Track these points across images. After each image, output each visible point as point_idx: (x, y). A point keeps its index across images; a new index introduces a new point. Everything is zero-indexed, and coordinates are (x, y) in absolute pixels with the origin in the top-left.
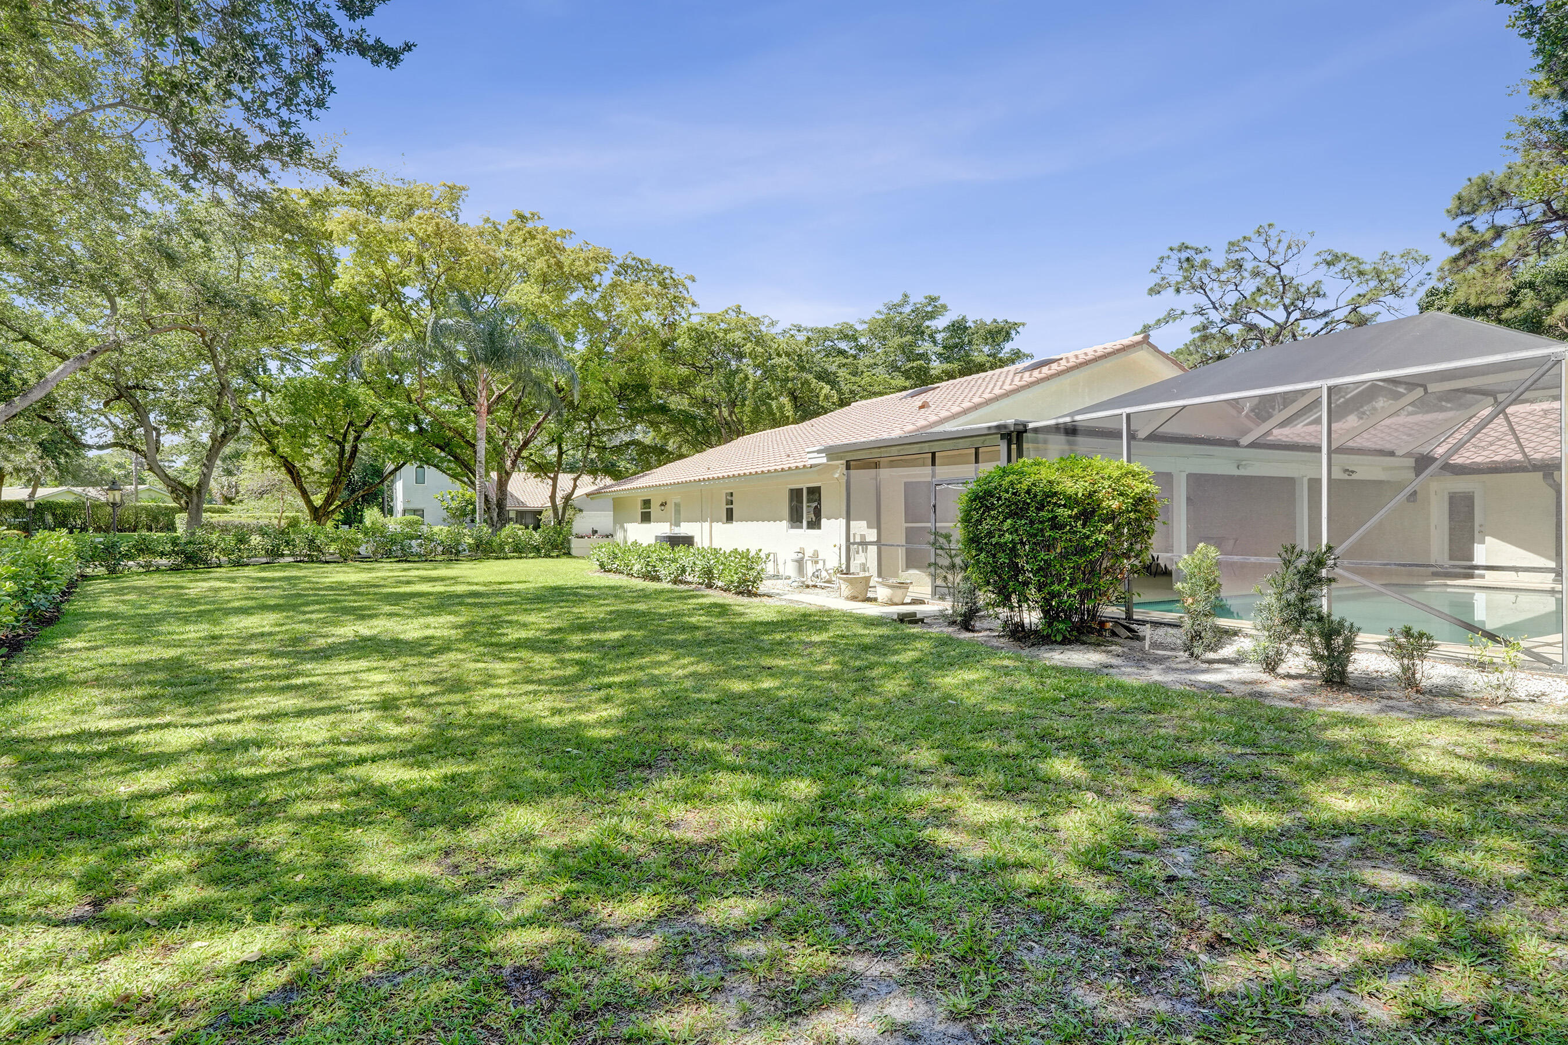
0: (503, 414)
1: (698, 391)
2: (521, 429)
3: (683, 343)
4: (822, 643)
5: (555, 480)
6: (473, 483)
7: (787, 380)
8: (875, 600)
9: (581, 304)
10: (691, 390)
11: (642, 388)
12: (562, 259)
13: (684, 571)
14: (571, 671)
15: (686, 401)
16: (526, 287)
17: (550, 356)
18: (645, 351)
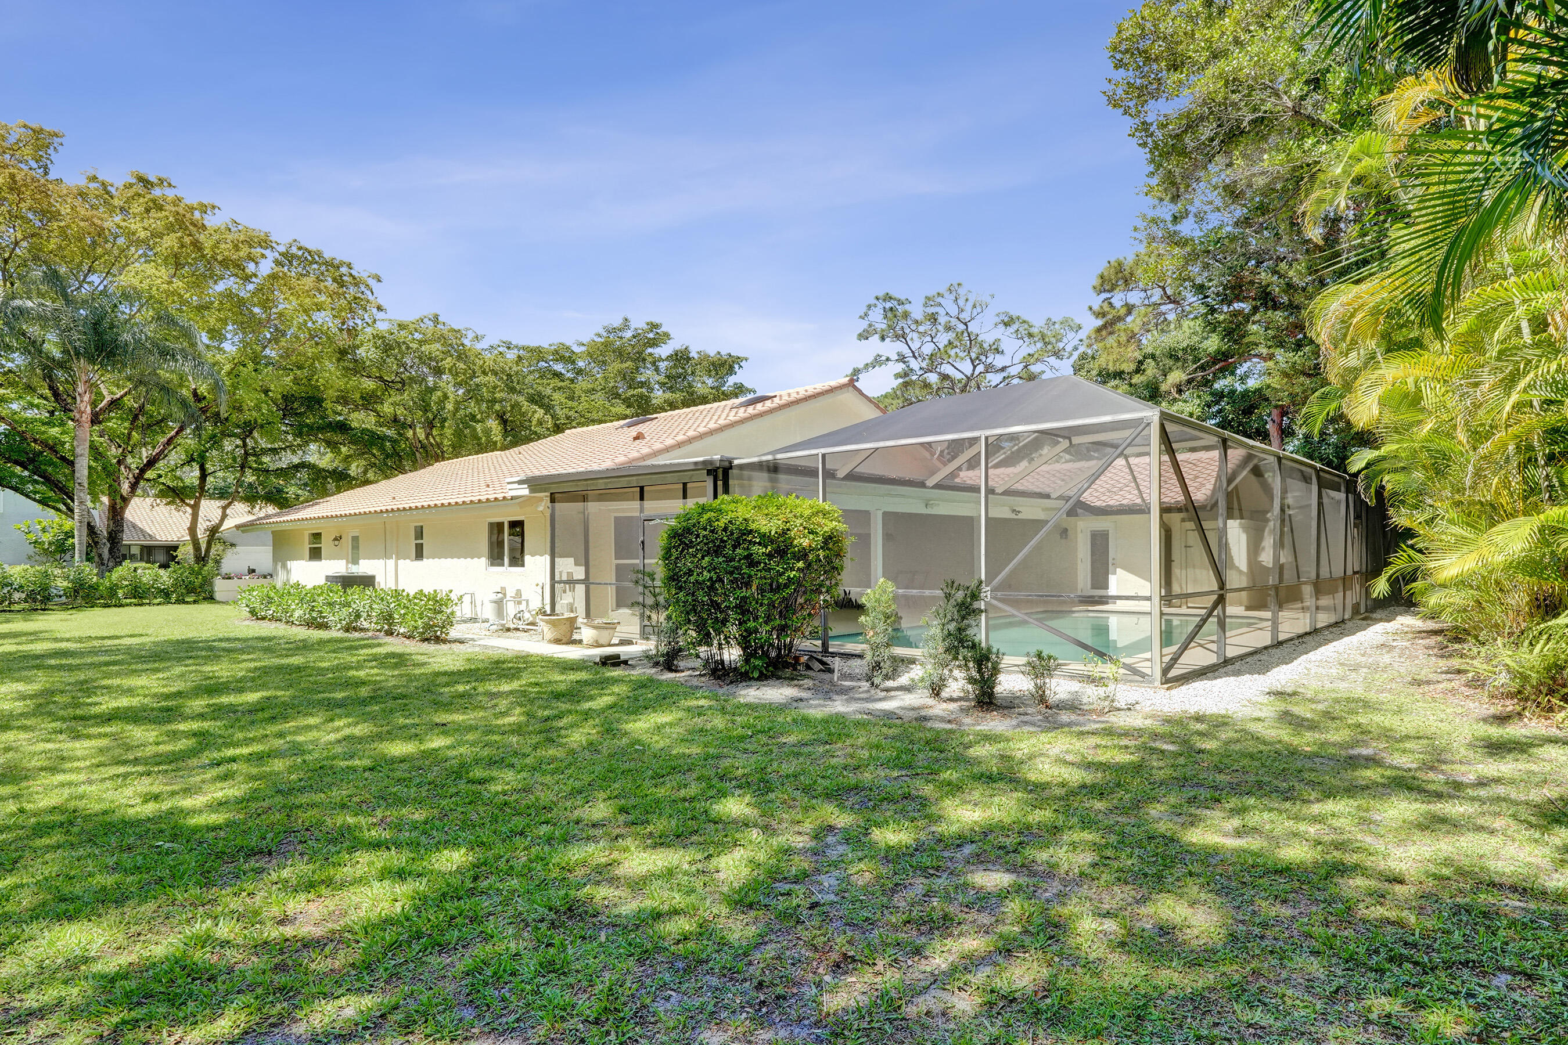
0: (115, 423)
1: (387, 409)
2: (145, 445)
3: (366, 352)
4: (511, 692)
5: (195, 508)
6: (71, 510)
7: (494, 401)
8: (580, 642)
9: (229, 295)
10: (379, 407)
11: (314, 401)
12: (202, 238)
13: (358, 616)
14: (183, 744)
15: (373, 420)
16: (150, 269)
17: (185, 357)
18: (317, 358)
